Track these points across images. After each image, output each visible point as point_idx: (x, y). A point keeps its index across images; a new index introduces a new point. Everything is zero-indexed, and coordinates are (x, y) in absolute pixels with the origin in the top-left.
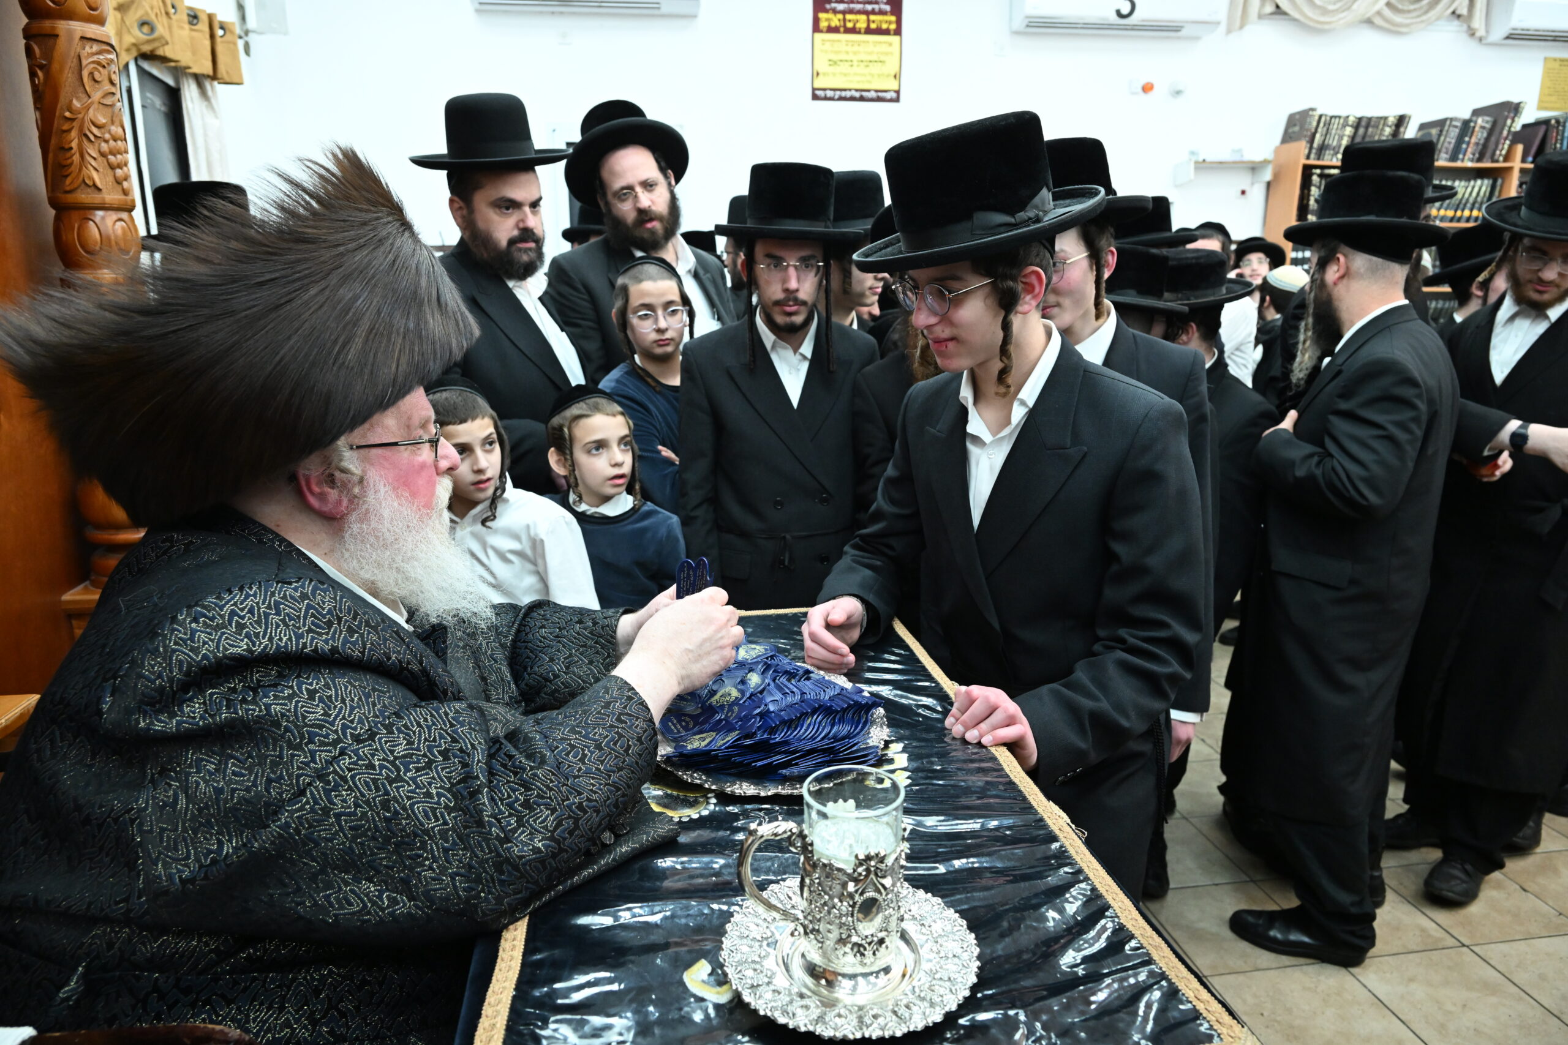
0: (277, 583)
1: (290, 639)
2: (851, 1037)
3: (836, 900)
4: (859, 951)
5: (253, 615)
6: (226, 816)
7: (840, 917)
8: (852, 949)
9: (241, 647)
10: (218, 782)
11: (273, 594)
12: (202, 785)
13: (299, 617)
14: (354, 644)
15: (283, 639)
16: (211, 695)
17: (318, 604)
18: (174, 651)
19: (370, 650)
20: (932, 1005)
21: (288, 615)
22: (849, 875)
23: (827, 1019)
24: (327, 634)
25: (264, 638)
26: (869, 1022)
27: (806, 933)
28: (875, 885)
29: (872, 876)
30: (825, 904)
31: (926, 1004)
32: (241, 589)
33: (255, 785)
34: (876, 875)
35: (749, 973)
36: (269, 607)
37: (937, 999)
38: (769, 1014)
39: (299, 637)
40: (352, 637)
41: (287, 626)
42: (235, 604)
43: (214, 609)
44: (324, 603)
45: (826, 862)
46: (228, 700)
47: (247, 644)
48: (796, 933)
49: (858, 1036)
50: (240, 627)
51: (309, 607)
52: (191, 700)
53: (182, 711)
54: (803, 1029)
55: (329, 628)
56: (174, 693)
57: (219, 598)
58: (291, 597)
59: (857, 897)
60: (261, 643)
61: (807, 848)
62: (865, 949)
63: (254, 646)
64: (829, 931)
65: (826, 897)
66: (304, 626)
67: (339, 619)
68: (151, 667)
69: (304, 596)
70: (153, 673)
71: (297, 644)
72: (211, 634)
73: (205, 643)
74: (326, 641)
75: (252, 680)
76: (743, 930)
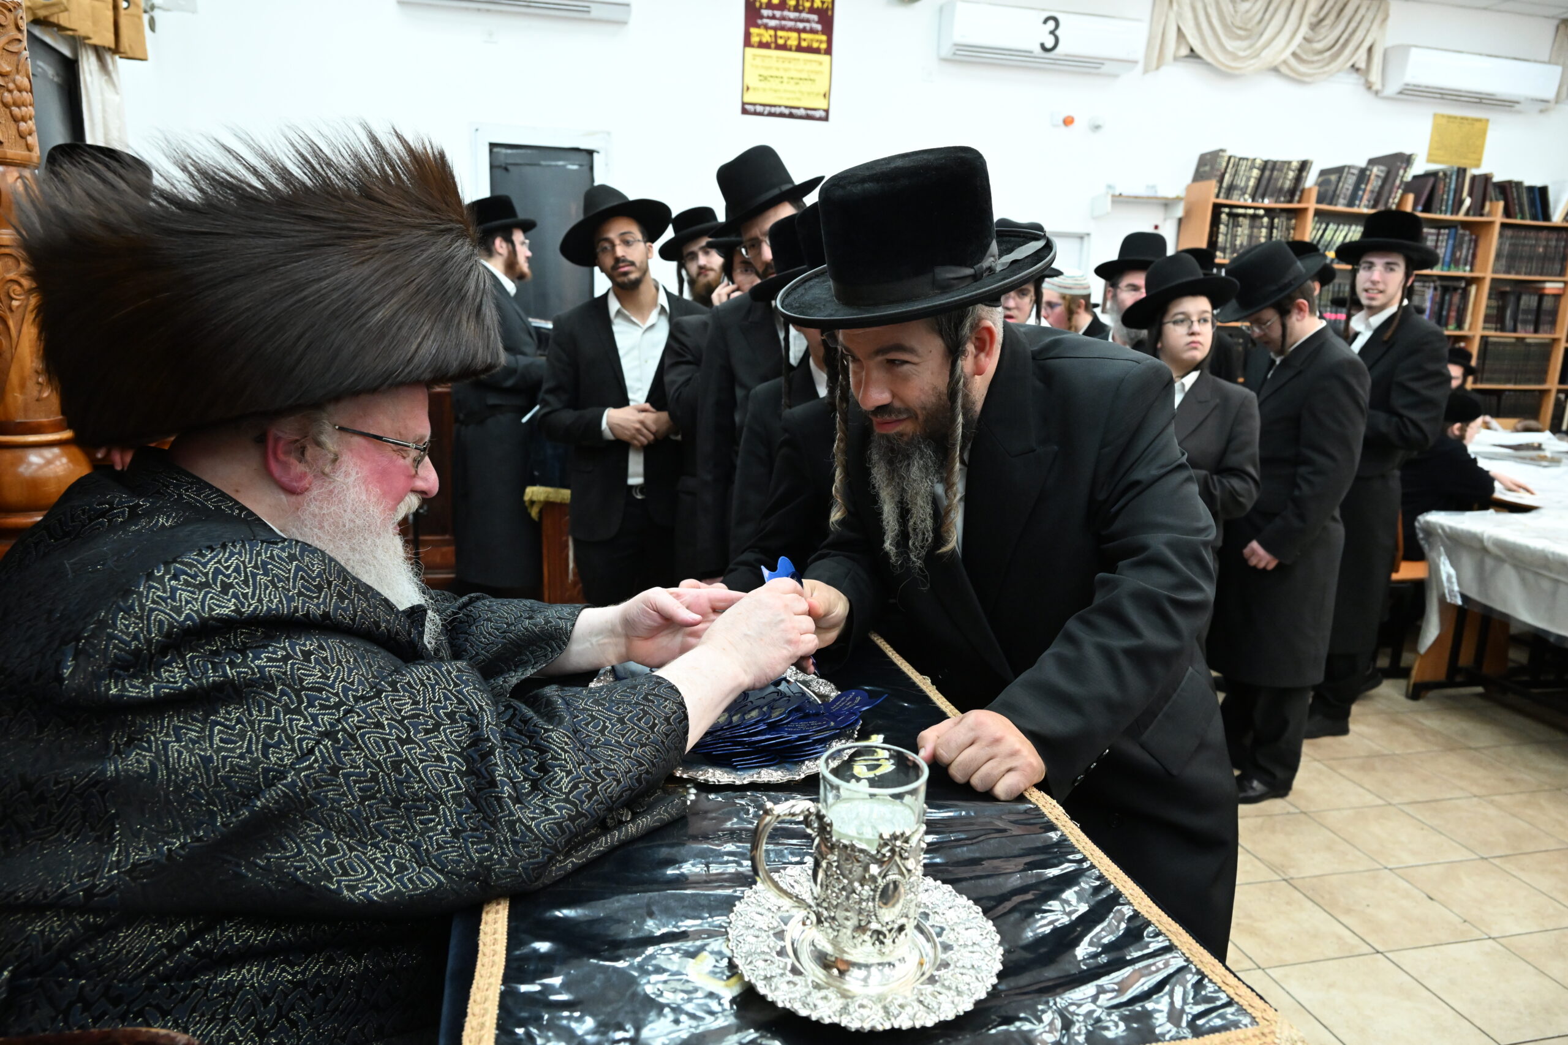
0: (262, 542)
1: (281, 601)
2: (880, 1028)
3: (856, 884)
4: (878, 939)
5: (240, 574)
6: (217, 784)
7: (860, 903)
8: (871, 937)
9: (227, 608)
10: (205, 750)
11: (259, 554)
12: (185, 754)
13: (288, 579)
14: (345, 610)
15: (271, 602)
16: (192, 658)
17: (307, 566)
18: (152, 610)
19: (361, 617)
20: (959, 993)
21: (276, 575)
22: (872, 856)
23: (851, 1009)
24: (318, 598)
25: (253, 599)
26: (896, 1012)
27: (819, 922)
28: (898, 866)
29: (897, 858)
30: (844, 888)
31: (953, 993)
32: (224, 547)
33: (249, 750)
34: (901, 855)
35: (761, 964)
36: (256, 567)
37: (963, 988)
38: (788, 1006)
39: (290, 599)
40: (343, 603)
41: (277, 588)
42: (219, 562)
43: (196, 566)
44: (313, 565)
45: (846, 842)
46: (213, 663)
47: (235, 604)
48: (808, 922)
49: (888, 1026)
50: (226, 588)
51: (298, 569)
52: (169, 664)
53: (160, 676)
54: (827, 1021)
55: (320, 592)
56: (152, 656)
57: (201, 554)
58: (280, 558)
59: (880, 880)
60: (250, 605)
61: (824, 829)
62: (885, 936)
63: (243, 607)
64: (847, 919)
65: (846, 881)
66: (294, 588)
67: (330, 583)
68: (125, 627)
69: (292, 558)
70: (128, 634)
71: (289, 608)
72: (193, 593)
73: (187, 602)
74: (318, 606)
75: (236, 642)
76: (747, 920)
